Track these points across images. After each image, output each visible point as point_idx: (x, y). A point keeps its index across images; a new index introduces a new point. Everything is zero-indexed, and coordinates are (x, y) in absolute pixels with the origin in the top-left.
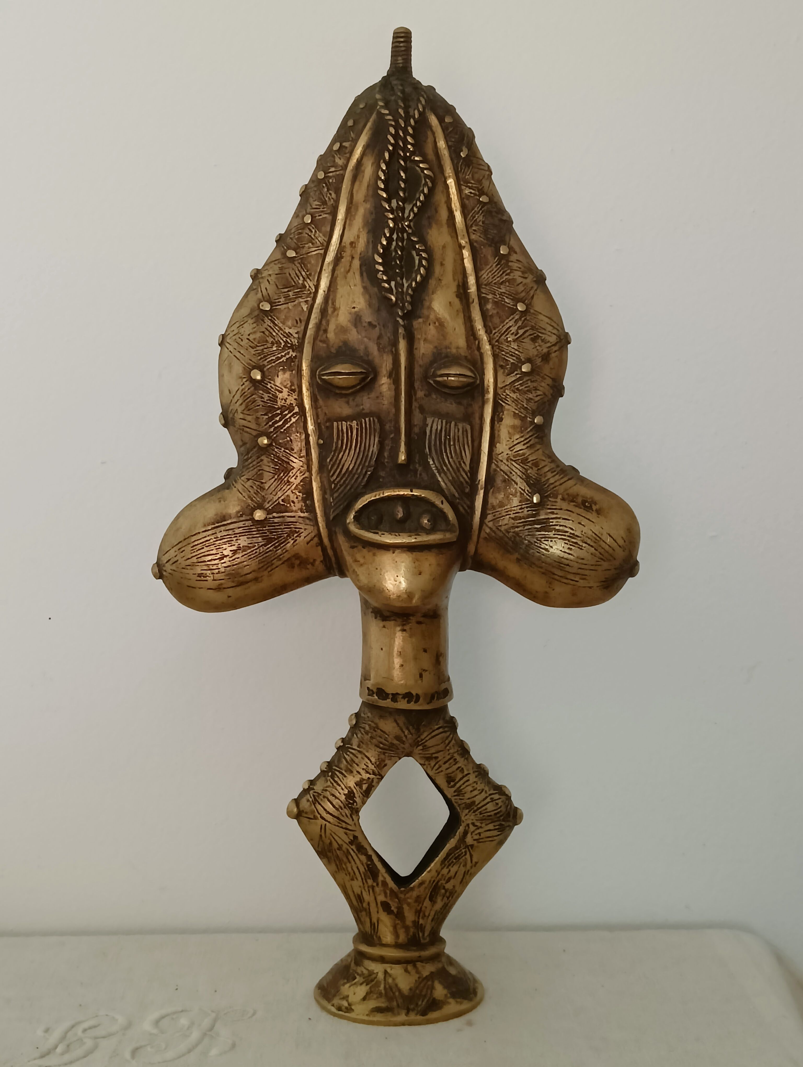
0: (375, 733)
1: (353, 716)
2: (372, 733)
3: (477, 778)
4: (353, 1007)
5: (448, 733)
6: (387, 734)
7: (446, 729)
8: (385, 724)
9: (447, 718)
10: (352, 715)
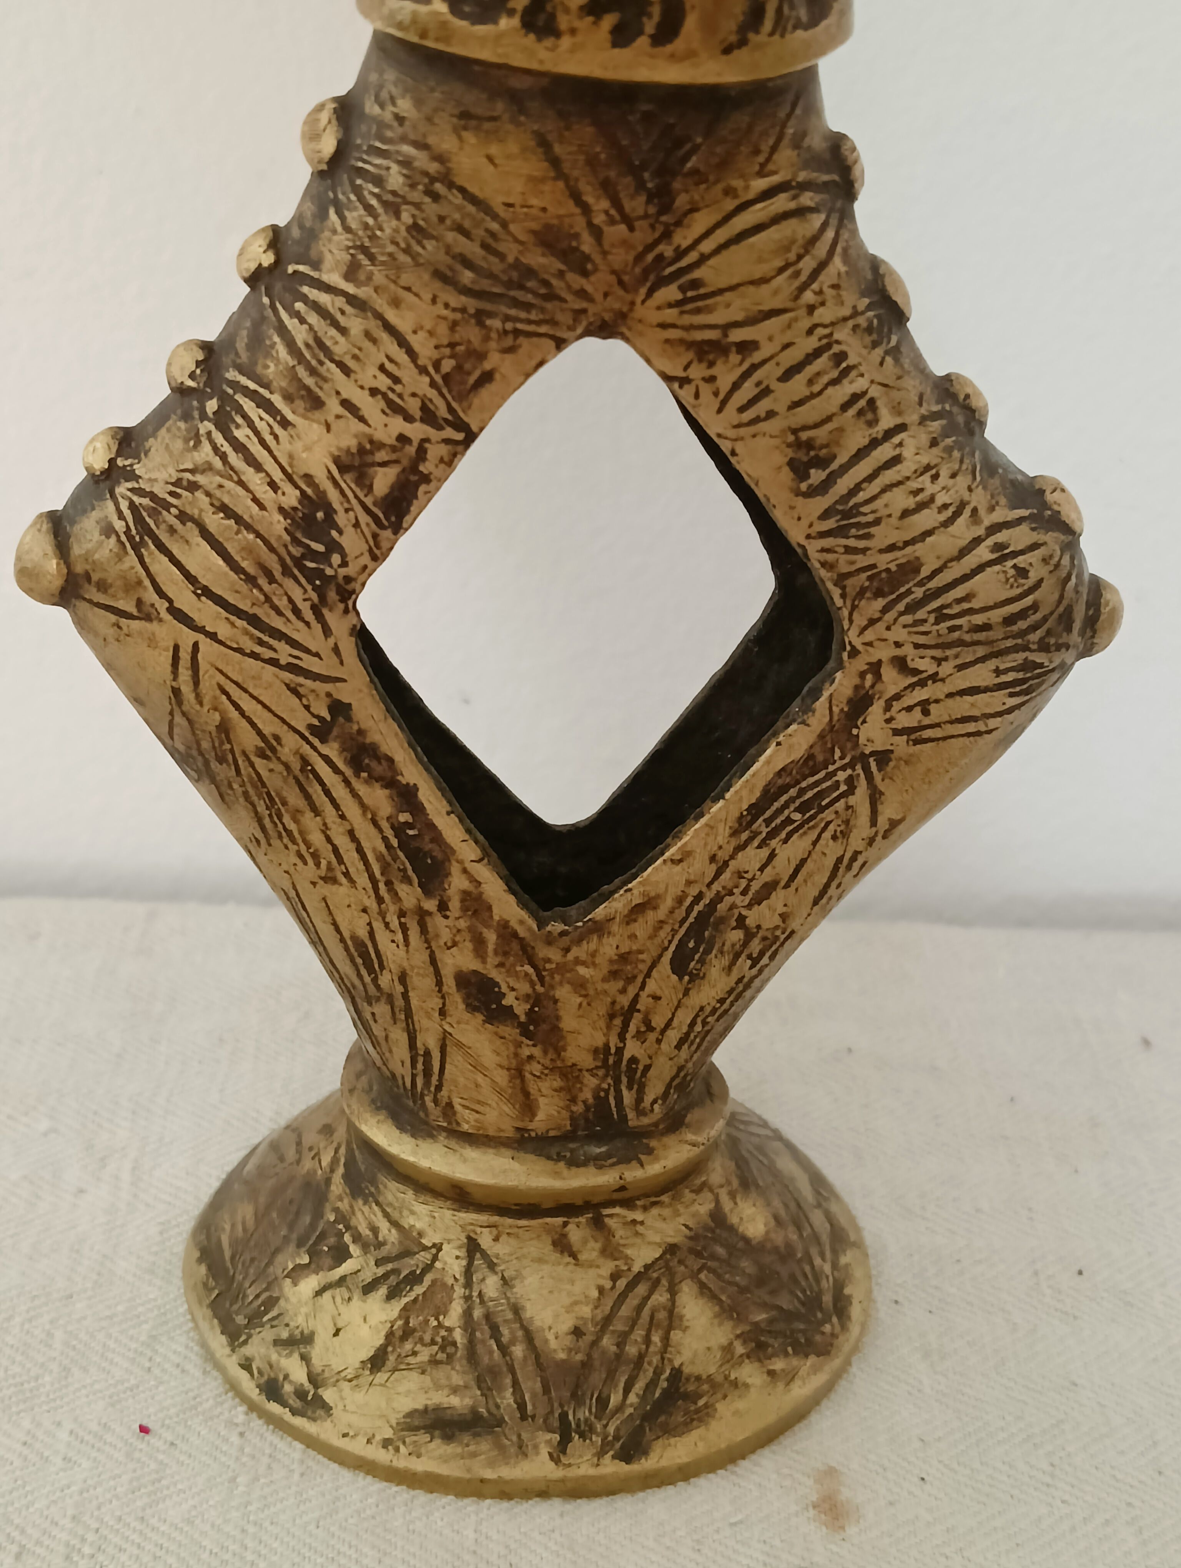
0: (432, 209)
1: (325, 116)
2: (417, 206)
3: (935, 450)
4: (328, 1395)
5: (817, 220)
6: (495, 217)
7: (807, 199)
8: (490, 159)
9: (816, 142)
10: (321, 107)
